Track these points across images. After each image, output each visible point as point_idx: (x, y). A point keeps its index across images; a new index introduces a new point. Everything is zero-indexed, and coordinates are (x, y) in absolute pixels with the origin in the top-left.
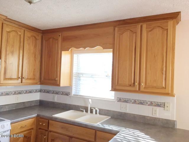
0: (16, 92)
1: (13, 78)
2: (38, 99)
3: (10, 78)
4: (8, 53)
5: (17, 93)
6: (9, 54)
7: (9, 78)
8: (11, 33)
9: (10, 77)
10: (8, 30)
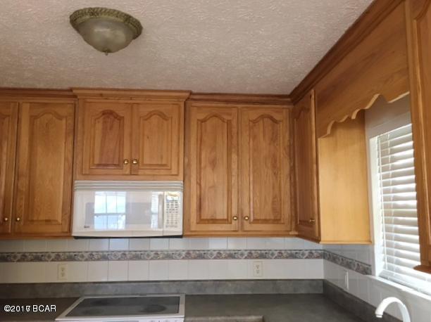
0: (253, 252)
1: (218, 218)
2: (322, 277)
3: (212, 219)
4: (203, 165)
5: (254, 255)
6: (205, 167)
7: (208, 218)
8: (208, 122)
9: (212, 216)
10: (201, 116)
